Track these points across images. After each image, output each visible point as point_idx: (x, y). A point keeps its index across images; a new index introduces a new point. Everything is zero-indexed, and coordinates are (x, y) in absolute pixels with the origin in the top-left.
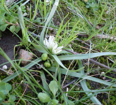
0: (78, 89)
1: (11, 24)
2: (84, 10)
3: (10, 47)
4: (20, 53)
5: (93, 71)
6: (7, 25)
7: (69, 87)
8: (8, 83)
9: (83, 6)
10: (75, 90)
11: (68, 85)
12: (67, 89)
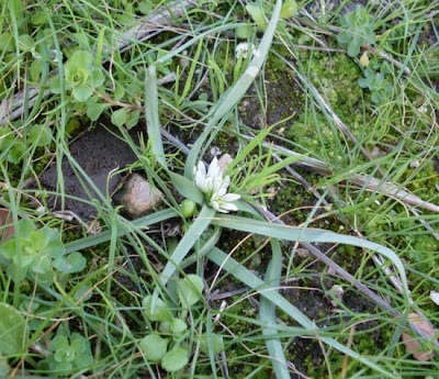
0: (251, 312)
1: (119, 104)
2: (349, 90)
3: (109, 163)
4: (130, 184)
5: (309, 276)
6: (104, 106)
7: (229, 300)
8: (80, 255)
9: (351, 78)
10: (241, 313)
11: (229, 295)
12: (224, 303)
